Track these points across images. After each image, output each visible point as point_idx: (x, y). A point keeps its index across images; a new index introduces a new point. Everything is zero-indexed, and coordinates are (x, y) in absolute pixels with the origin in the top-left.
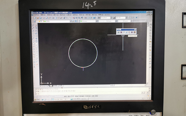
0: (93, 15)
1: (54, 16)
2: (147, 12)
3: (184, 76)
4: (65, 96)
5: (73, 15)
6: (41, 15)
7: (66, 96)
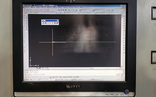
0: (75, 8)
1: (42, 8)
2: (121, 5)
3: (153, 61)
4: (50, 77)
5: (59, 8)
6: (31, 7)
7: (52, 77)
